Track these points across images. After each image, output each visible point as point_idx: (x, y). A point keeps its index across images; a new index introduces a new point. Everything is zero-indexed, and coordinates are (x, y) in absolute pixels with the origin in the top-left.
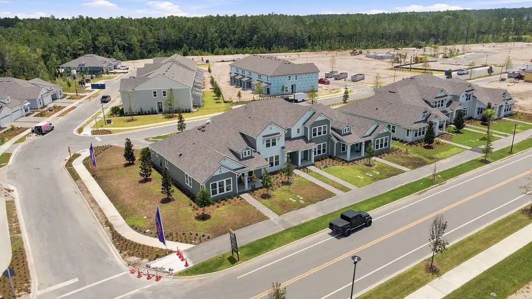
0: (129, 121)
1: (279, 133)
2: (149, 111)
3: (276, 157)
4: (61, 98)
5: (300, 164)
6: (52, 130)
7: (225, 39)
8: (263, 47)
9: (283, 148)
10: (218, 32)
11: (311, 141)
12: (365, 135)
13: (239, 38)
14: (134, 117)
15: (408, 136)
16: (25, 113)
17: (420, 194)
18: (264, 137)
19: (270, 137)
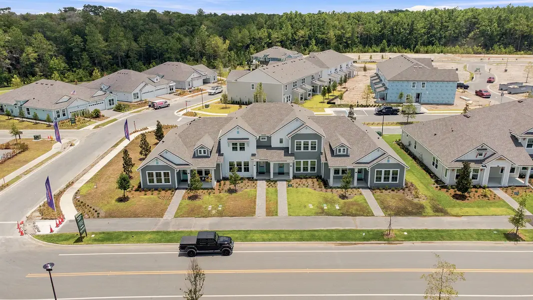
0: (223, 108)
1: (248, 139)
2: (246, 102)
3: (245, 163)
4: (213, 83)
5: (272, 176)
6: (167, 107)
7: (434, 35)
8: (479, 46)
9: (253, 155)
10: (426, 27)
11: (292, 155)
12: (360, 161)
13: (450, 36)
14: (228, 105)
15: (446, 176)
16: (169, 91)
17: (342, 244)
18: (228, 139)
19: (238, 141)
